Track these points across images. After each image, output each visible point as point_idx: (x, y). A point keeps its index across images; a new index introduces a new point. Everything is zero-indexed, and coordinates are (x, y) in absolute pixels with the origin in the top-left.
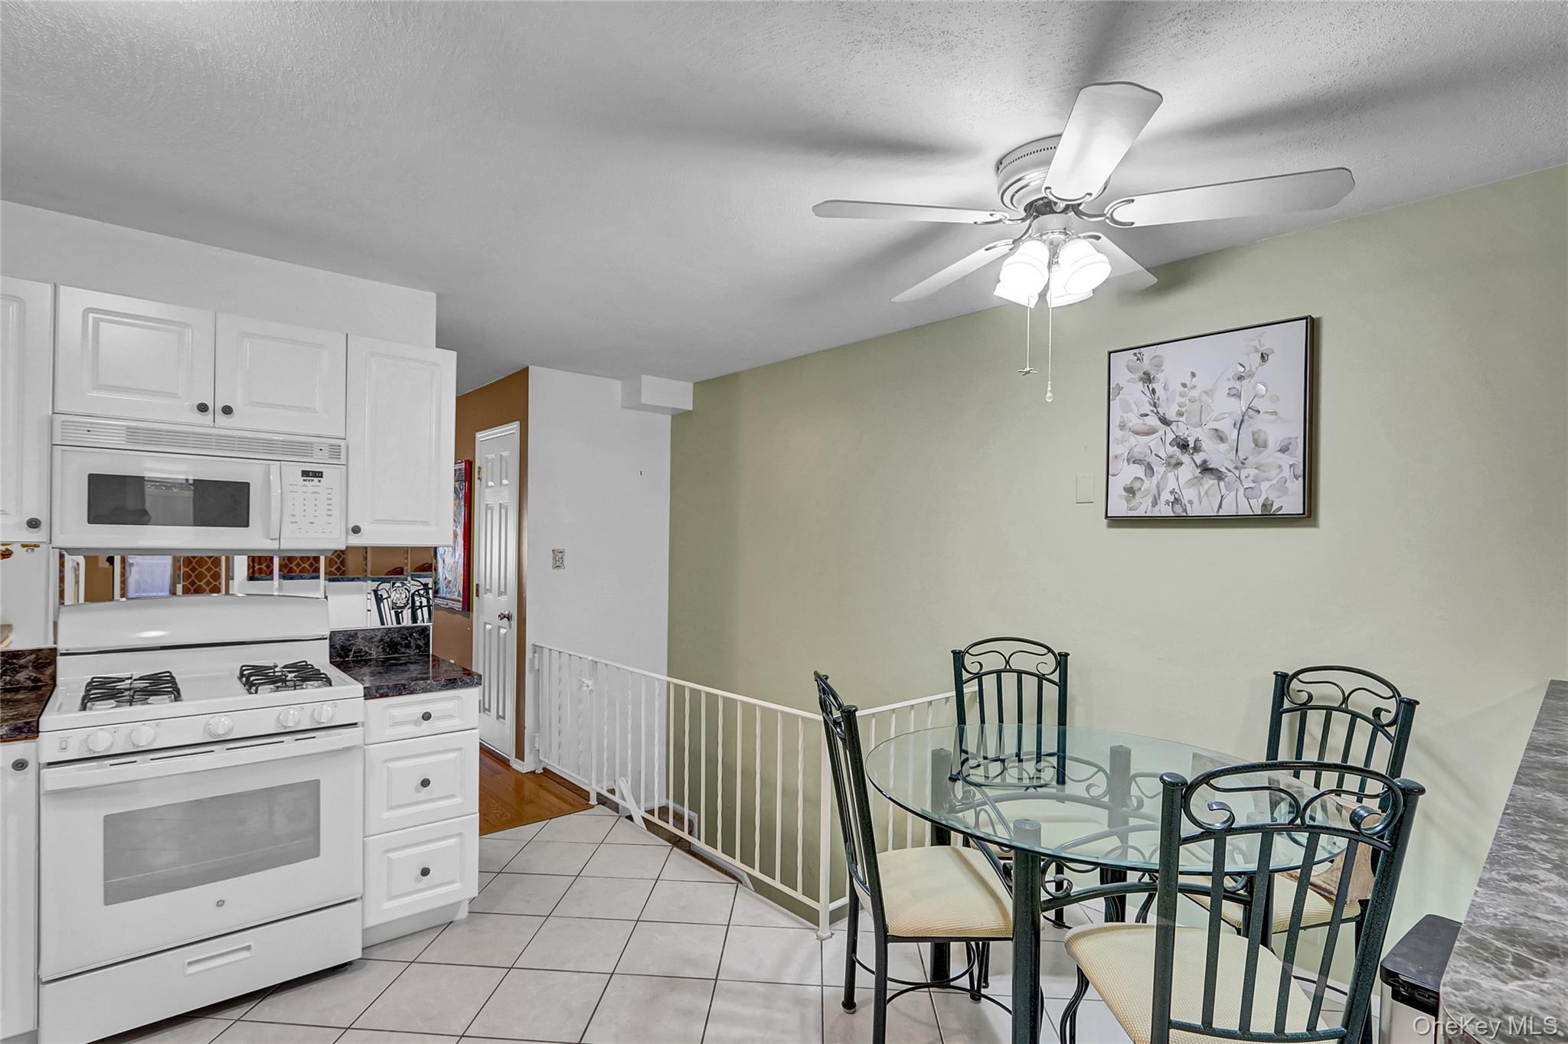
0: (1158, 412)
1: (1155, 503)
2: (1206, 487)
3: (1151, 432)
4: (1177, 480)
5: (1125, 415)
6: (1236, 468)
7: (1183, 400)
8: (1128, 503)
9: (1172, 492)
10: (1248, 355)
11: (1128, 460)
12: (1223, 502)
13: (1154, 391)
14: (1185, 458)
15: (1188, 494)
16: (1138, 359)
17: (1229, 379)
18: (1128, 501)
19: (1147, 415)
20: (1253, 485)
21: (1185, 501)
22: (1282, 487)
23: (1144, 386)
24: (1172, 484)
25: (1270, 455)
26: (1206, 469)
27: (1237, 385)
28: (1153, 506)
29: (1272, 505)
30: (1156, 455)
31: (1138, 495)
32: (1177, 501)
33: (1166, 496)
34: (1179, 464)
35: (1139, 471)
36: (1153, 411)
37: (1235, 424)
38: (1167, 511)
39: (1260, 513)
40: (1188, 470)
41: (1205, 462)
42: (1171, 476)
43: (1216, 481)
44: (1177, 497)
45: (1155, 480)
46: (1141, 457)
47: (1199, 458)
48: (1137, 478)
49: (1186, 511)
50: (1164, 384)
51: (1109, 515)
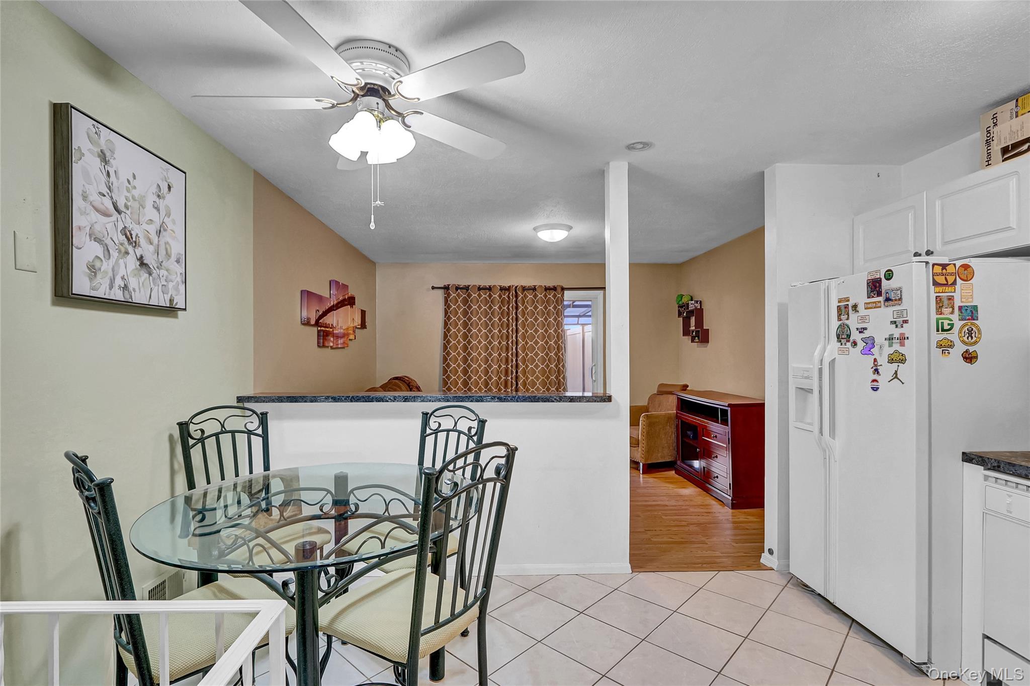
0: (112, 198)
1: (111, 287)
2: (143, 279)
3: (106, 214)
4: (126, 267)
5: (87, 186)
6: (158, 268)
7: (128, 195)
8: (90, 282)
9: (123, 278)
10: (162, 181)
11: (90, 235)
12: (152, 294)
13: (108, 174)
14: (130, 249)
15: (133, 283)
16: (96, 133)
17: (153, 193)
18: (91, 280)
19: (104, 196)
20: (165, 283)
21: (131, 289)
22: (176, 289)
23: (102, 165)
24: (122, 272)
25: (171, 264)
26: (142, 264)
27: (157, 200)
28: (111, 289)
29: (173, 300)
30: (111, 238)
31: (99, 276)
32: (125, 288)
33: (119, 282)
34: (127, 253)
35: (98, 250)
36: (108, 193)
37: (157, 232)
38: (118, 295)
39: (168, 306)
40: (132, 262)
41: (142, 257)
42: (121, 261)
43: (148, 275)
44: (126, 283)
45: (112, 261)
46: (100, 236)
47: (139, 252)
48: (97, 257)
49: (131, 297)
50: (115, 171)
51: (74, 292)
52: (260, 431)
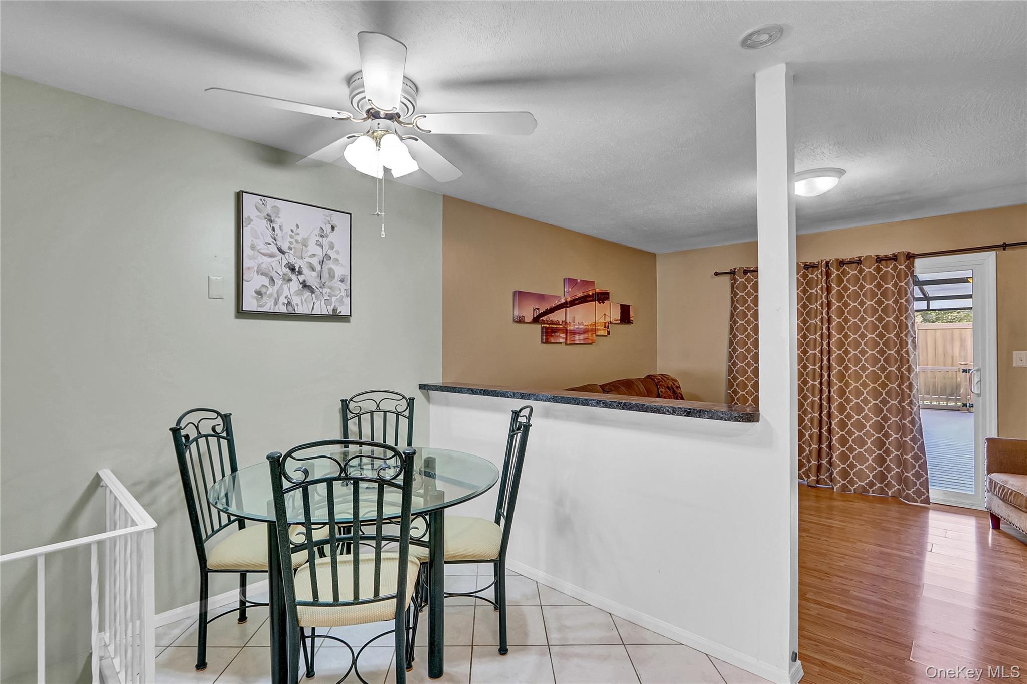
0: (277, 244)
1: (276, 303)
2: (305, 296)
3: (271, 255)
4: (289, 290)
5: (254, 240)
6: (320, 287)
7: (292, 240)
8: (258, 302)
9: (286, 297)
10: (326, 224)
11: (258, 272)
12: (315, 306)
13: (273, 229)
14: (294, 277)
15: (296, 300)
16: (263, 204)
17: (316, 235)
18: (258, 300)
19: (270, 244)
20: (328, 298)
21: (294, 304)
22: (341, 301)
23: (267, 224)
24: (286, 292)
25: (336, 283)
26: (305, 285)
27: (321, 239)
28: (275, 305)
29: (337, 310)
30: (276, 272)
31: (264, 298)
32: (289, 303)
33: (283, 299)
34: (290, 280)
35: (266, 281)
36: (273, 242)
37: (320, 262)
38: (284, 309)
39: (332, 314)
40: (295, 285)
41: (304, 281)
42: (285, 286)
43: (310, 294)
44: (289, 300)
45: (276, 288)
46: (266, 271)
47: (301, 278)
48: (263, 286)
49: (294, 310)
50: (280, 226)
51: (243, 309)
52: (407, 414)
